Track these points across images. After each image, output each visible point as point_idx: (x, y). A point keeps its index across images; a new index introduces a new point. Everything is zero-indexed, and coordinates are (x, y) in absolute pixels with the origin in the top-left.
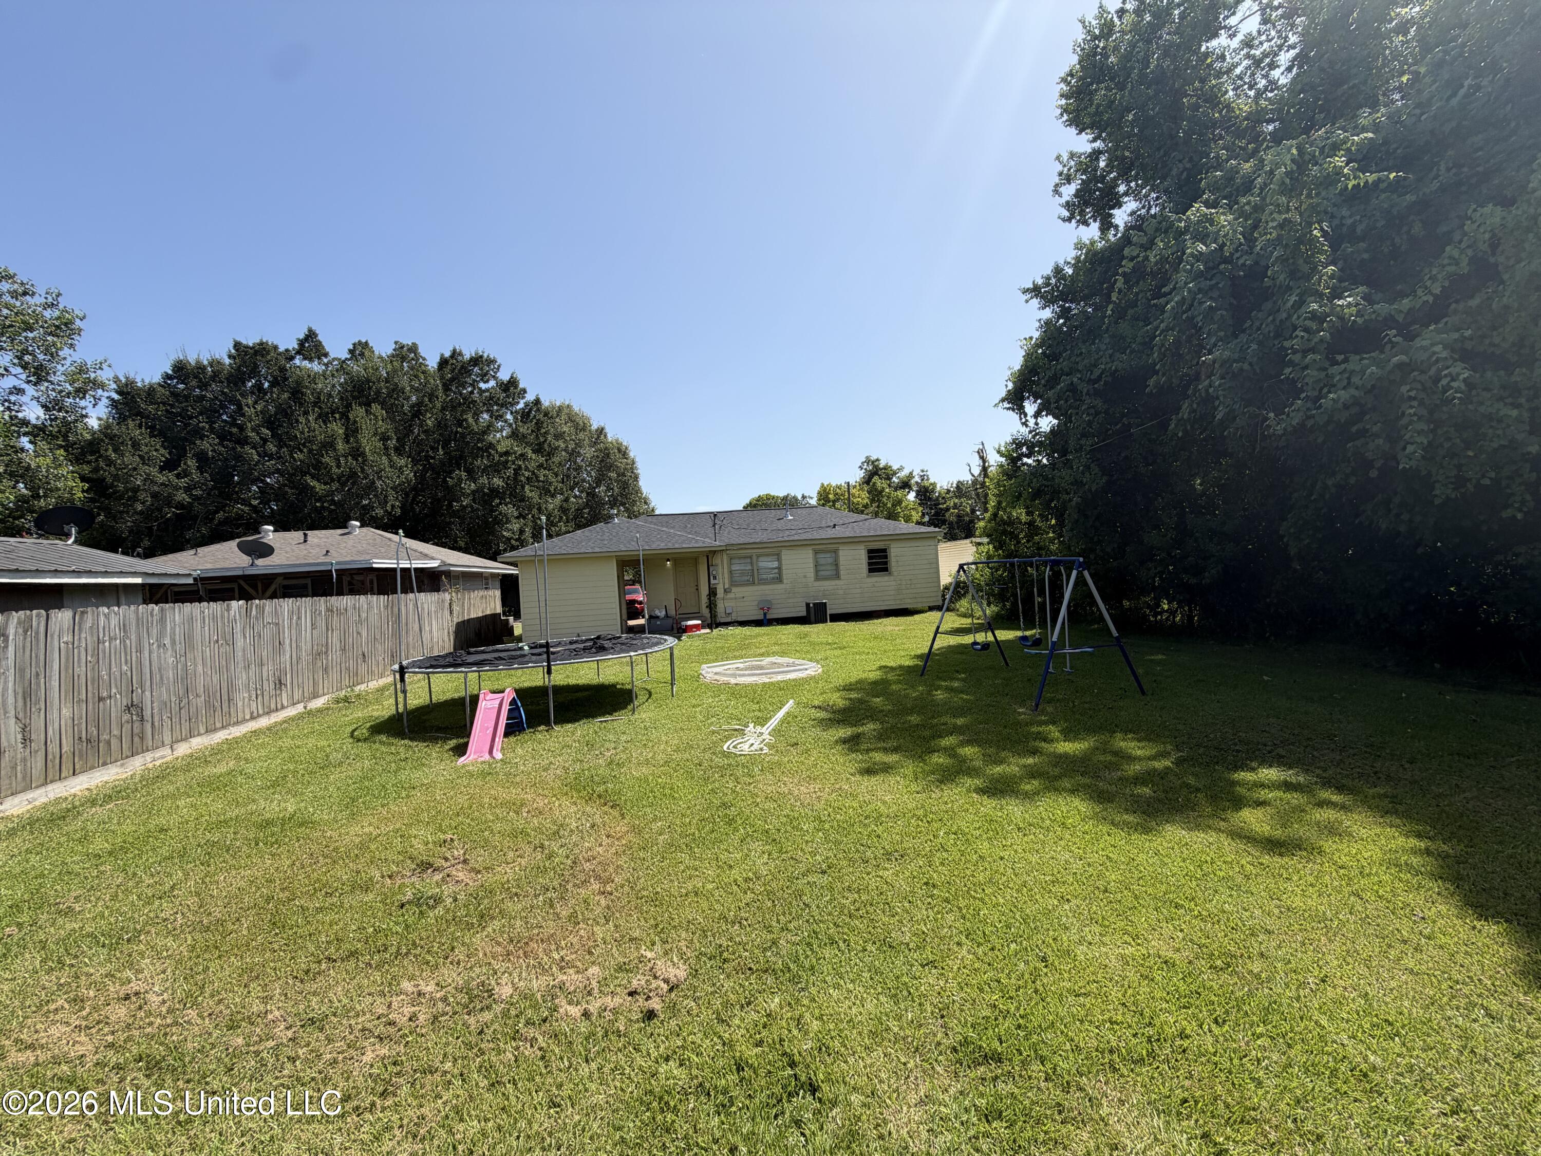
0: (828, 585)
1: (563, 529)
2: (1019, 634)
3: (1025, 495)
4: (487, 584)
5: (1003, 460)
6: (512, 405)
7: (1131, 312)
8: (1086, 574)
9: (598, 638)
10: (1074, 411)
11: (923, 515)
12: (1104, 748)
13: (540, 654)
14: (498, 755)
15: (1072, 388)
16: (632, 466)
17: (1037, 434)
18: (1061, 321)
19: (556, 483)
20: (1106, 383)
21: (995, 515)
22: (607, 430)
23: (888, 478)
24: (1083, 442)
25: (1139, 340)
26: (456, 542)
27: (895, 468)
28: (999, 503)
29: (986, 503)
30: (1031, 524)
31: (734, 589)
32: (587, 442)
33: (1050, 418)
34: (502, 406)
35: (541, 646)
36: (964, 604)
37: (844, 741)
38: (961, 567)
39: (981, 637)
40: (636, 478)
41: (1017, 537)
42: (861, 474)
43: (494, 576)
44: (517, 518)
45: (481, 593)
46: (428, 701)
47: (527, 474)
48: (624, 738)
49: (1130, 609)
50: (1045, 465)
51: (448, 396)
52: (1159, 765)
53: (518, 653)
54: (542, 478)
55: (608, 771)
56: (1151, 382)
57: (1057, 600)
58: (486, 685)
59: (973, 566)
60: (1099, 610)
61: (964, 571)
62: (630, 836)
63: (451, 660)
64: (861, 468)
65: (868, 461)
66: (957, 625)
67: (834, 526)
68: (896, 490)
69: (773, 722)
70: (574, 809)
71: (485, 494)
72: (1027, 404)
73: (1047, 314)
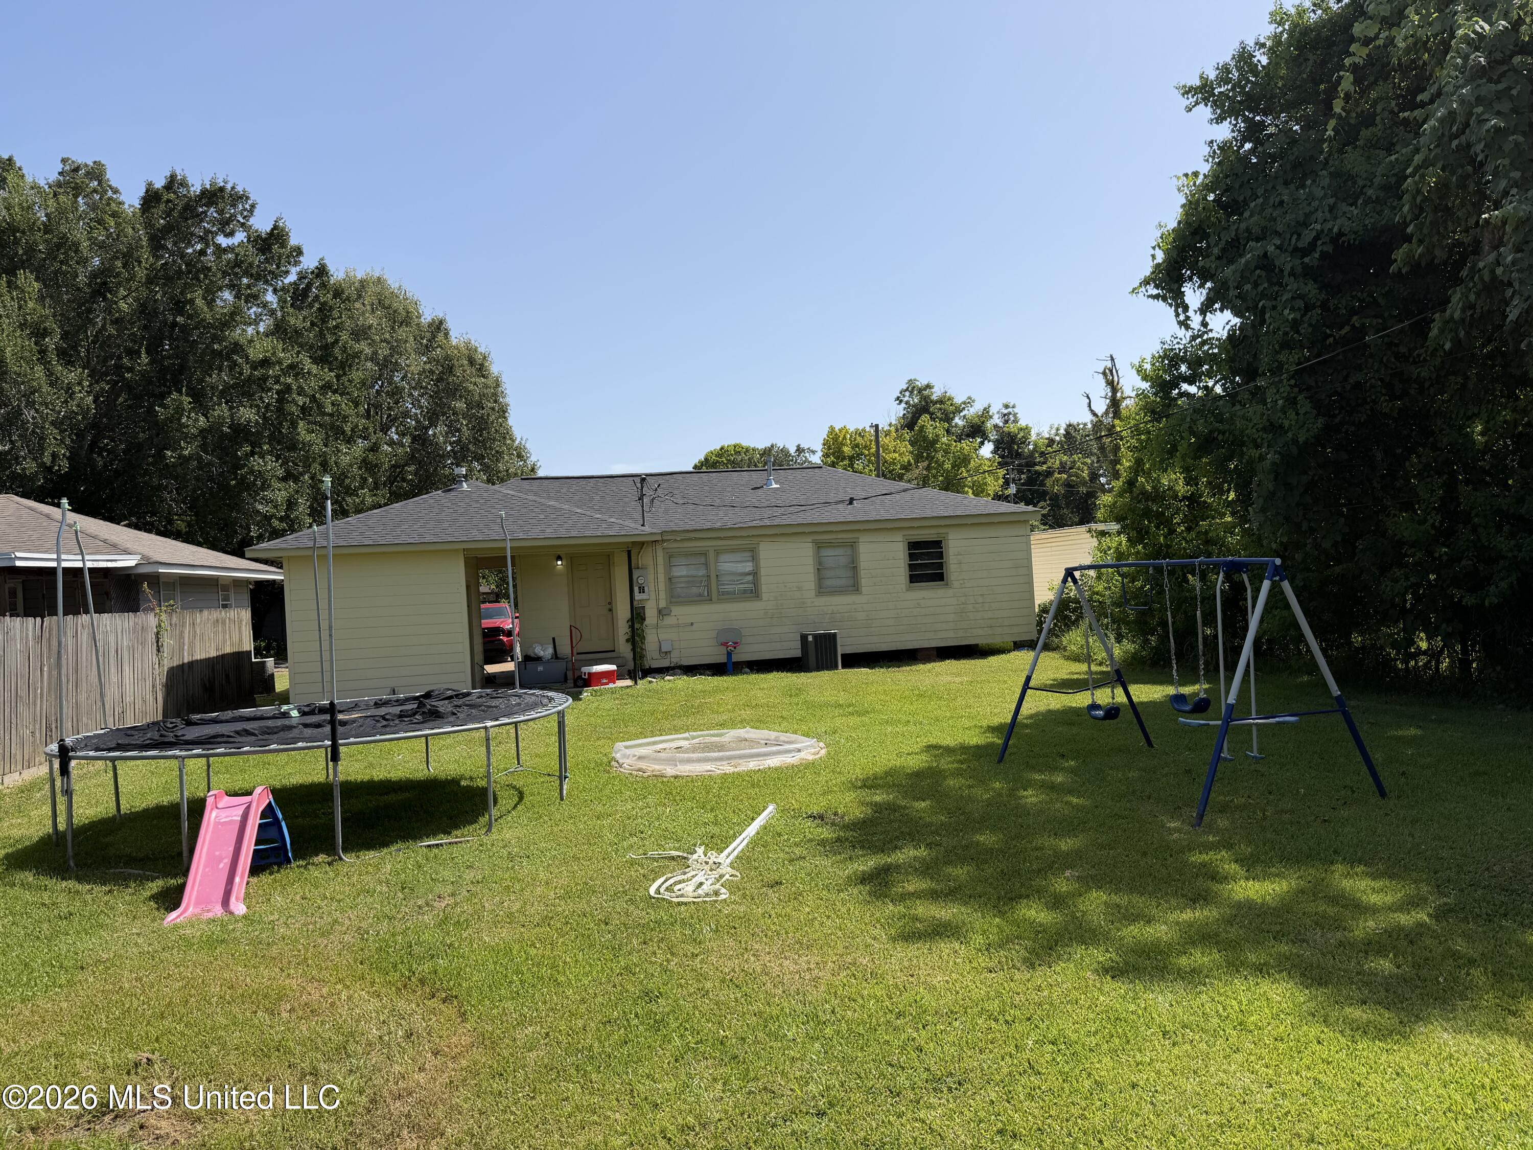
0: (841, 603)
1: (369, 500)
2: (1171, 690)
3: (1182, 447)
4: (226, 598)
5: (1146, 385)
6: (276, 276)
7: (1365, 133)
8: (1286, 586)
9: (428, 695)
10: (1269, 304)
11: (1007, 483)
12: (1316, 891)
13: (318, 726)
14: (239, 908)
15: (1265, 263)
16: (495, 390)
17: (1204, 343)
18: (1248, 146)
19: (355, 419)
20: (1324, 255)
21: (1131, 483)
22: (450, 324)
23: (948, 418)
24: (1282, 357)
25: (1377, 181)
26: (170, 522)
27: (959, 400)
28: (1139, 462)
29: (1117, 461)
30: (1193, 499)
31: (676, 610)
32: (411, 344)
33: (1228, 314)
34: (257, 277)
35: (322, 710)
36: (1074, 639)
37: (863, 879)
38: (1069, 573)
39: (1104, 696)
40: (503, 412)
41: (1168, 523)
42: (900, 410)
43: (238, 583)
44: (284, 479)
45: (216, 614)
46: (112, 811)
47: (301, 400)
48: (469, 875)
49: (1363, 648)
50: (1220, 397)
51: (158, 258)
52: (1405, 919)
53: (279, 723)
54: (329, 409)
55: (439, 935)
56: (1399, 255)
57: (1237, 630)
58: (221, 781)
59: (1092, 573)
60: (1309, 650)
61: (1075, 581)
62: (477, 1053)
63: (153, 735)
64: (899, 400)
65: (911, 388)
66: (1063, 675)
67: (851, 501)
68: (959, 439)
69: (739, 845)
70: (375, 1003)
71: (223, 436)
72: (1187, 289)
73: (1224, 132)
